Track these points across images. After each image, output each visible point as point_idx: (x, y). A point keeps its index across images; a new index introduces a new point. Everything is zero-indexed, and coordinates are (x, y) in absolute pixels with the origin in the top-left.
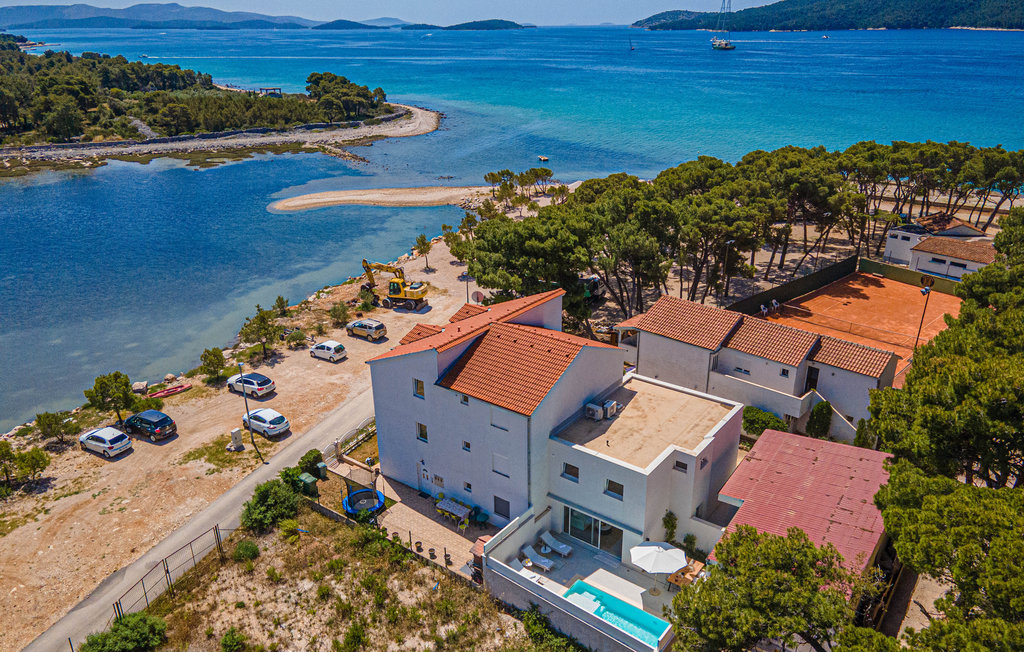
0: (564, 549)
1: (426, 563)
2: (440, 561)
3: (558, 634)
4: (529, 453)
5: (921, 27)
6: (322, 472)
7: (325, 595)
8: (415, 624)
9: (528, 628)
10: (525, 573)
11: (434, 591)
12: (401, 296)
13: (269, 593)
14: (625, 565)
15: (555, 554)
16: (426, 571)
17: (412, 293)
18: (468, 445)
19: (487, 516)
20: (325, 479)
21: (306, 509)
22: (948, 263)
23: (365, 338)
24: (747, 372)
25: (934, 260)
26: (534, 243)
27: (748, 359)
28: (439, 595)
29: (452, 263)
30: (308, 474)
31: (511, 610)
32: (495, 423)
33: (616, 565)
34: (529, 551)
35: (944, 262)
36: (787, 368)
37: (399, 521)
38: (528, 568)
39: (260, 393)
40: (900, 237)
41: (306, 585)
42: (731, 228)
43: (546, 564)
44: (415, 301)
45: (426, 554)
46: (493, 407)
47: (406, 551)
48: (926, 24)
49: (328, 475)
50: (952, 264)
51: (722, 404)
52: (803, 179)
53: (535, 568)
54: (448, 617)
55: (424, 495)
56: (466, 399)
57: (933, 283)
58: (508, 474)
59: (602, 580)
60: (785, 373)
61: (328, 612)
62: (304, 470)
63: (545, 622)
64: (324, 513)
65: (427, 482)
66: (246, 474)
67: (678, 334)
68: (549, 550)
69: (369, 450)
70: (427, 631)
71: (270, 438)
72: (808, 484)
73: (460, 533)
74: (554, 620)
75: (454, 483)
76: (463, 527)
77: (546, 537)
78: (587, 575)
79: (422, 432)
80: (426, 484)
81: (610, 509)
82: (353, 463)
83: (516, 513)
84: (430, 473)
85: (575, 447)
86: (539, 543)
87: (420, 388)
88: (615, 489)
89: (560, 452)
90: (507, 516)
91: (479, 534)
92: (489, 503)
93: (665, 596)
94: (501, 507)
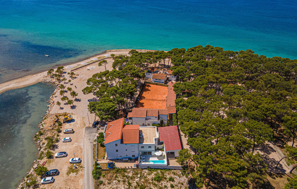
0: (144, 157)
1: (128, 169)
2: (130, 168)
3: (153, 169)
4: (138, 148)
7: (119, 181)
8: (134, 178)
9: (148, 170)
10: (143, 163)
11: (132, 172)
12: (68, 120)
13: (111, 186)
15: (144, 159)
16: (129, 170)
17: (71, 118)
18: (126, 150)
19: (131, 158)
21: (102, 171)
22: (158, 80)
23: (70, 133)
24: (150, 119)
25: (156, 79)
26: (111, 109)
27: (150, 117)
28: (133, 172)
31: (144, 169)
32: (132, 146)
33: (151, 156)
34: (141, 160)
37: (119, 165)
39: (65, 155)
40: (148, 74)
41: (114, 181)
42: (133, 91)
43: (144, 160)
45: (127, 168)
47: (125, 169)
49: (99, 164)
51: (154, 127)
52: (136, 73)
53: (143, 162)
54: (137, 174)
55: (118, 159)
56: (126, 144)
58: (134, 151)
59: (151, 159)
60: (156, 117)
61: (121, 183)
63: (150, 168)
64: (105, 170)
66: (83, 171)
67: (139, 116)
69: (100, 156)
70: (137, 177)
71: (79, 163)
72: (168, 135)
73: (129, 162)
74: (152, 167)
75: (124, 155)
76: (129, 161)
77: (141, 157)
78: (149, 159)
79: (117, 151)
80: (118, 158)
81: (150, 150)
82: (100, 160)
83: (136, 156)
84: (119, 156)
85: (143, 144)
86: (141, 158)
87: (116, 145)
88: (150, 147)
89: (141, 145)
90: (135, 157)
91: (131, 161)
92: (131, 156)
93: (160, 157)
94: (134, 156)
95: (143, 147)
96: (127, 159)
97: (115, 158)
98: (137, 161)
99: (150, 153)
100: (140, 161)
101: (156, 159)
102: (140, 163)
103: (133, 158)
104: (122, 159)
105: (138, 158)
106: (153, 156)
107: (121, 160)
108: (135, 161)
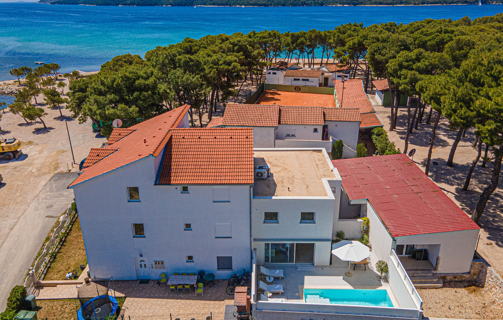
0: (279, 273)
4: (250, 213)
5: (185, 5)
6: (33, 304)
10: (275, 301)
14: (318, 267)
15: (277, 279)
17: (9, 147)
18: (188, 226)
19: (212, 275)
20: (38, 309)
22: (301, 80)
24: (293, 136)
25: (295, 79)
27: (294, 127)
29: (21, 125)
30: (24, 312)
32: (216, 199)
33: (312, 269)
34: (262, 285)
35: (299, 80)
36: (316, 127)
37: (142, 312)
38: (270, 297)
40: (272, 73)
43: (279, 288)
44: (12, 152)
46: (214, 187)
48: (186, 4)
49: (38, 304)
50: (303, 80)
51: (313, 151)
53: (275, 295)
55: (145, 281)
56: (185, 189)
57: (300, 89)
58: (230, 236)
59: (311, 282)
60: (316, 130)
62: (18, 309)
65: (147, 269)
68: (272, 279)
69: (62, 268)
75: (175, 259)
76: (200, 291)
77: (263, 270)
78: (303, 284)
79: (139, 229)
80: (144, 272)
81: (305, 232)
82: (55, 285)
83: (238, 263)
84: (148, 260)
85: (274, 198)
86: (260, 277)
87: (133, 192)
88: (307, 217)
89: (262, 205)
90: (230, 268)
91: (212, 291)
92: (211, 265)
93: (355, 274)
94: (224, 262)
95: (271, 217)
96: (192, 281)
97: (130, 272)
98: (245, 289)
99: (305, 251)
100: (260, 292)
101: (338, 283)
102: (258, 297)
103: (225, 273)
104: (164, 280)
105: (249, 275)
106: (323, 267)
107: (159, 283)
108: (233, 290)
